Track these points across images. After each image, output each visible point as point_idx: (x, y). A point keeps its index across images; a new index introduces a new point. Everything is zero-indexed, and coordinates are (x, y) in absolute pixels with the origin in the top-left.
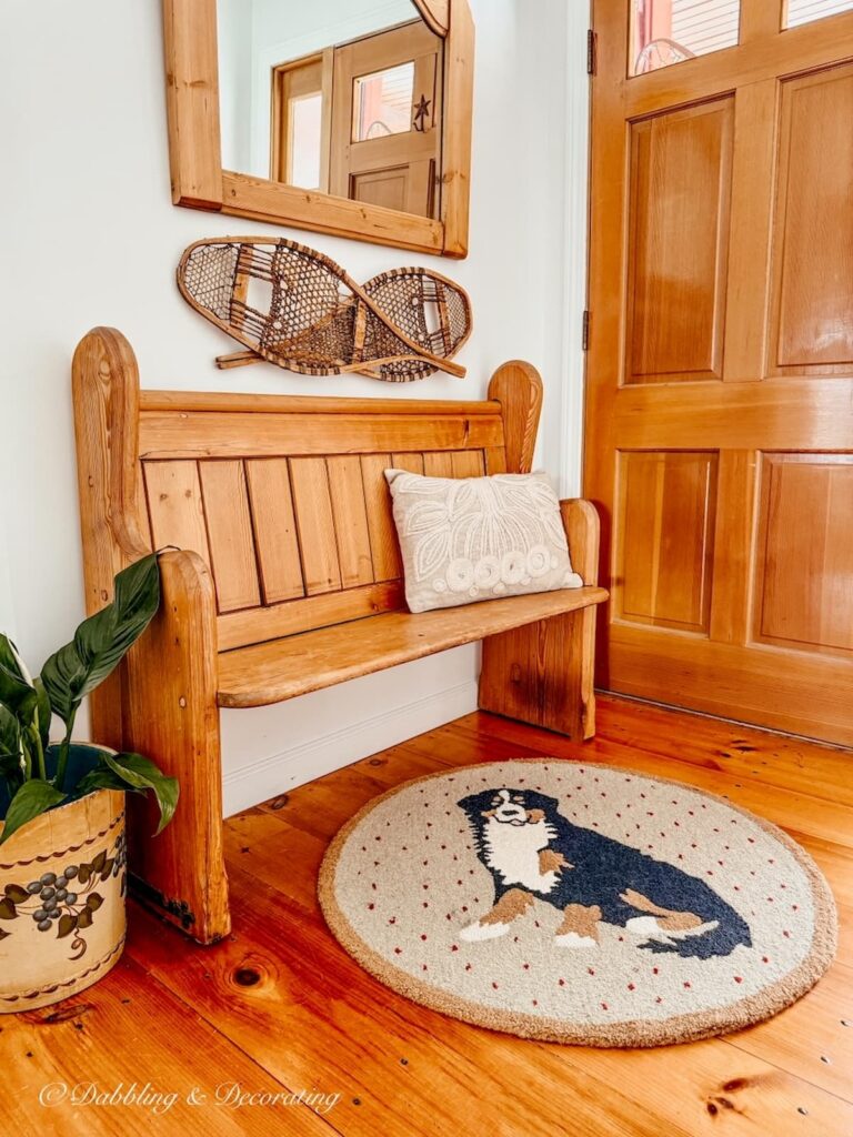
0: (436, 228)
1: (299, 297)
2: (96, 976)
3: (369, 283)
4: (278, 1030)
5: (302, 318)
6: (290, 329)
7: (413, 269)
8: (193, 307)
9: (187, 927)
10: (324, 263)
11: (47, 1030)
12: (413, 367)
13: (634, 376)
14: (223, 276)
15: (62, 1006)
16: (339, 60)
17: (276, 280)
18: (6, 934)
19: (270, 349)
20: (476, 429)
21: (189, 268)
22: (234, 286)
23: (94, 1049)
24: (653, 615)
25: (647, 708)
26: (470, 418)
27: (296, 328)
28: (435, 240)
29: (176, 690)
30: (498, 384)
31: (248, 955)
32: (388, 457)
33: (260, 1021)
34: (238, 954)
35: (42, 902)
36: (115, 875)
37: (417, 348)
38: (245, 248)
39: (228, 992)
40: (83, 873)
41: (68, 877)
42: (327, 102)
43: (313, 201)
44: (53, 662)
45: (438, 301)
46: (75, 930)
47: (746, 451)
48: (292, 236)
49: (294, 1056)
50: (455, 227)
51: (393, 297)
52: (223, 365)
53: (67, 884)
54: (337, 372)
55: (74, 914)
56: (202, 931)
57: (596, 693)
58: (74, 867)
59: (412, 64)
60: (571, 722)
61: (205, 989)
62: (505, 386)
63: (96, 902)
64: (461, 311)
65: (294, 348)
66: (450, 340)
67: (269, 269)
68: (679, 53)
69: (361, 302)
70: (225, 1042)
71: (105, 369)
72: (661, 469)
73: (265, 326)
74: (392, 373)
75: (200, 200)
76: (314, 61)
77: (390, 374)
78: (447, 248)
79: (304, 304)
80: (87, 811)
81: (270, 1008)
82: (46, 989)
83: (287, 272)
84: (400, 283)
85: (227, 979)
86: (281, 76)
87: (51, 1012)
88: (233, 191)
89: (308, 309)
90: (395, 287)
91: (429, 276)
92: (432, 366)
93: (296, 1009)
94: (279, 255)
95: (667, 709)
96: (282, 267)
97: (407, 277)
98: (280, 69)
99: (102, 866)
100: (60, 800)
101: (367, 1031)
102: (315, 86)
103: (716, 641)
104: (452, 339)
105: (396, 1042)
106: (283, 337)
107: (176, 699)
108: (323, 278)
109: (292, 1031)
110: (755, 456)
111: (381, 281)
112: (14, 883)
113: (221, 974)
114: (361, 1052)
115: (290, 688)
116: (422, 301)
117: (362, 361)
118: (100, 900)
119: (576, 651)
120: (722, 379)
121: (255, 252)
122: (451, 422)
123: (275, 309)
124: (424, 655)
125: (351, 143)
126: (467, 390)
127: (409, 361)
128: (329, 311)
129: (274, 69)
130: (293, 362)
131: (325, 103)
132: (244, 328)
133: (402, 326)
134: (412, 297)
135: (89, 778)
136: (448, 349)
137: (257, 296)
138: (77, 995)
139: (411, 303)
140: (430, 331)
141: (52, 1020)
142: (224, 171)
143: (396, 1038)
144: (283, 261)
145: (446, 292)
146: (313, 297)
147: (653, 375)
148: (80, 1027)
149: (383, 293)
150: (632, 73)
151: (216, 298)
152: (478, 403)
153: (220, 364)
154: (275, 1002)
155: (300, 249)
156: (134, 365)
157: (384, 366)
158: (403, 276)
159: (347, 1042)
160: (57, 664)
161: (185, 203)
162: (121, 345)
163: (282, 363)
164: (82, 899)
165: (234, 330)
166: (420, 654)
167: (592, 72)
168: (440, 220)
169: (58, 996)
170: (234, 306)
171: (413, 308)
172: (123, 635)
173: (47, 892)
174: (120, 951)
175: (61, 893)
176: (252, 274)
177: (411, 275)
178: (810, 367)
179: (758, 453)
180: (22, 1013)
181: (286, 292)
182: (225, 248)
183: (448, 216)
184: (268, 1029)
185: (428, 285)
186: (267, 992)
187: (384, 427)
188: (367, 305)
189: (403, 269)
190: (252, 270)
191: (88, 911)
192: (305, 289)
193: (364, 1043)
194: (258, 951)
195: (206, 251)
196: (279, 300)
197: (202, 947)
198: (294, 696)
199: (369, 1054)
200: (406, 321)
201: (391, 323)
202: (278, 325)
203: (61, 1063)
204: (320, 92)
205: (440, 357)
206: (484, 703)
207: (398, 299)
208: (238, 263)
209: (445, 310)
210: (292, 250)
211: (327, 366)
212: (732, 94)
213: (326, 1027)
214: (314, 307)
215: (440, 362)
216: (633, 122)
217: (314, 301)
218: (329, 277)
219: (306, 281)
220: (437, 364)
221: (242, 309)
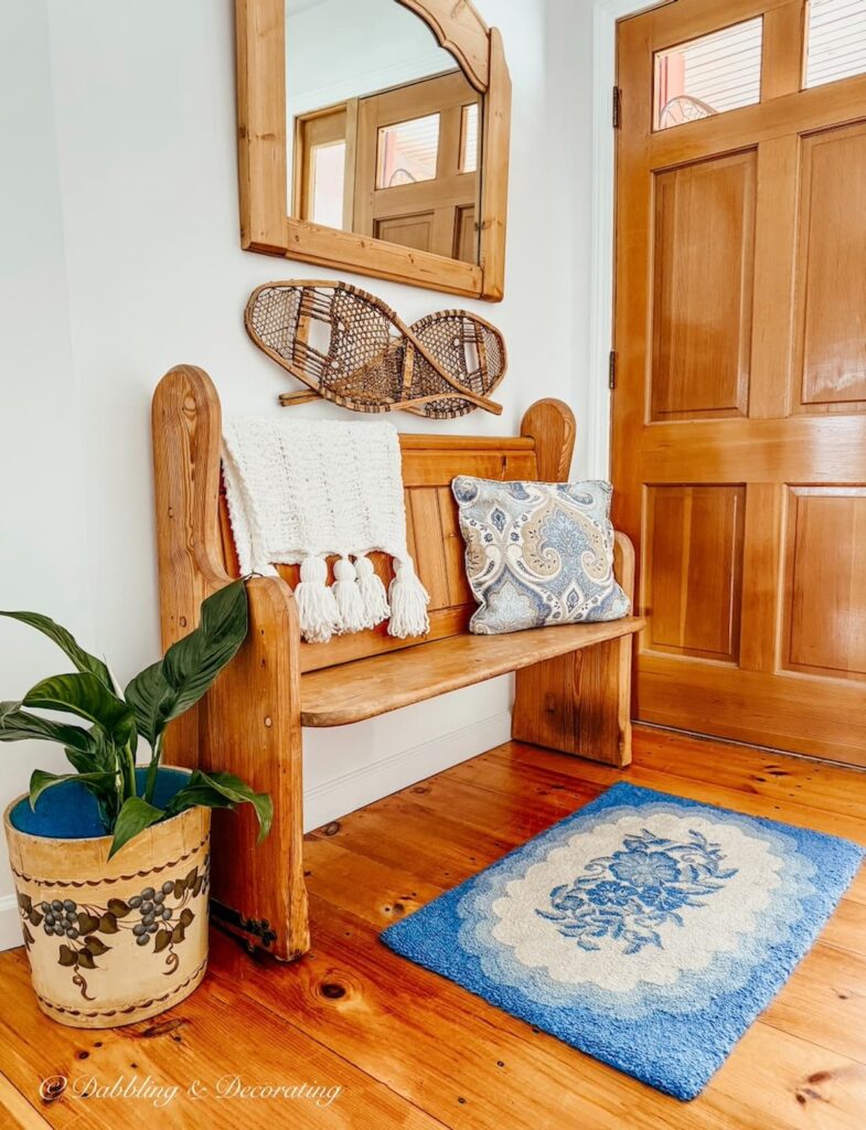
0: (476, 273)
1: (355, 338)
2: (186, 992)
3: (416, 325)
4: (373, 1038)
5: (357, 358)
6: (346, 368)
7: (455, 311)
8: (260, 347)
9: (267, 945)
10: (377, 306)
11: (146, 1042)
12: (455, 404)
13: (660, 413)
14: (286, 317)
15: (156, 1020)
16: (363, 110)
17: (335, 320)
18: (107, 949)
19: (328, 388)
20: (513, 464)
21: (256, 309)
22: (297, 327)
23: (196, 1059)
24: (682, 645)
25: (676, 737)
26: (507, 453)
27: (351, 367)
28: (475, 283)
29: (262, 711)
30: (531, 421)
31: (330, 971)
32: (434, 490)
33: (352, 1030)
34: (320, 969)
35: (142, 916)
36: (203, 893)
37: (459, 387)
38: (307, 291)
39: (317, 1005)
40: (178, 888)
41: (165, 892)
42: (351, 150)
43: (367, 247)
44: (133, 687)
45: (477, 342)
46: (170, 945)
47: (773, 485)
48: (349, 280)
49: (393, 1061)
50: (493, 271)
51: (437, 338)
52: (286, 402)
53: (163, 899)
54: (388, 409)
55: (169, 929)
56: (284, 947)
57: (632, 724)
58: (171, 883)
59: (438, 115)
60: (608, 750)
61: (295, 1002)
62: (538, 423)
63: (187, 918)
64: (497, 351)
65: (349, 386)
66: (489, 378)
67: (328, 310)
68: (701, 110)
69: (409, 343)
70: (323, 1050)
71: (190, 404)
72: (688, 502)
73: (324, 366)
74: (435, 410)
75: (266, 246)
76: (338, 111)
77: (434, 412)
78: (485, 292)
79: (359, 344)
80: (183, 827)
81: (362, 1018)
82: (142, 1003)
83: (344, 314)
84: (443, 325)
85: (313, 993)
86: (303, 124)
87: (148, 1026)
88: (297, 237)
89: (363, 349)
90: (439, 328)
91: (470, 319)
92: (472, 404)
93: (386, 1018)
94: (337, 298)
95: (697, 738)
96: (339, 309)
97: (449, 319)
98: (303, 118)
99: (192, 882)
100: (160, 816)
101: (458, 1037)
102: (339, 134)
103: (745, 669)
104: (490, 378)
105: (490, 1046)
106: (340, 376)
107: (261, 720)
108: (376, 321)
109: (387, 1039)
110: (781, 489)
111: (427, 323)
112: (118, 897)
113: (307, 988)
114: (457, 1056)
115: (369, 708)
116: (463, 342)
117: (409, 399)
118: (192, 916)
119: (613, 679)
120: (748, 416)
121: (316, 295)
122: (490, 458)
123: (333, 349)
124: (485, 679)
125: (376, 190)
126: (501, 427)
127: (451, 399)
128: (380, 351)
129: (296, 118)
130: (348, 399)
131: (349, 151)
132: (305, 367)
133: (445, 366)
134: (454, 339)
135: (179, 798)
136: (486, 388)
137: (318, 337)
138: (170, 1010)
139: (453, 344)
140: (469, 371)
141: (148, 1034)
142: (289, 218)
143: (488, 1042)
144: (341, 303)
145: (484, 333)
146: (367, 338)
147: (680, 412)
148: (178, 1039)
149: (428, 335)
150: (656, 127)
151: (280, 339)
152: (507, 439)
153: (283, 401)
154: (365, 1013)
155: (356, 292)
156: (217, 401)
157: (429, 403)
158: (446, 318)
159: (441, 1048)
160: (137, 689)
161: (254, 248)
162: (205, 382)
163: (339, 401)
164: (177, 915)
165: (296, 369)
166: (481, 677)
167: (617, 125)
168: (479, 265)
169: (153, 1011)
170: (297, 346)
171: (455, 348)
172: (214, 658)
173: (146, 907)
174: (205, 968)
175: (158, 908)
177: (453, 317)
178: (834, 405)
179: (785, 486)
180: (119, 1028)
181: (344, 333)
182: (289, 291)
183: (486, 260)
184: (363, 1037)
185: (469, 327)
186: (355, 1004)
187: (430, 462)
188: (415, 346)
189: (447, 312)
190: (313, 312)
191: (182, 926)
192: (360, 330)
193: (459, 1048)
194: (339, 966)
195: (272, 294)
196: (337, 341)
197: (284, 964)
198: (372, 716)
199: (465, 1058)
200: (448, 361)
201: (435, 362)
202: (335, 365)
203: (167, 1073)
204: (343, 141)
205: (479, 395)
206: (518, 733)
207: (441, 340)
208: (301, 305)
209: (484, 350)
210: (349, 293)
211: (378, 403)
212: (755, 148)
213: (419, 1035)
214: (367, 348)
215: (480, 400)
216: (657, 173)
217: (368, 341)
218: (381, 319)
219: (361, 323)
220: (477, 402)
221: (304, 349)
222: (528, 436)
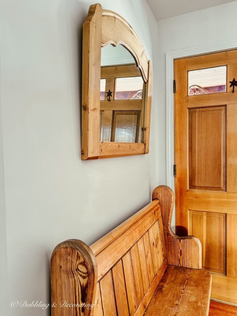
20: (156, 213)
24: (204, 266)
30: (157, 193)
43: (120, 146)
50: (147, 145)
72: (205, 217)
88: (102, 150)
103: (229, 277)
120: (226, 191)
150: (189, 95)
167: (175, 92)
168: (143, 143)
183: (146, 141)
212: (225, 106)
216: (189, 109)
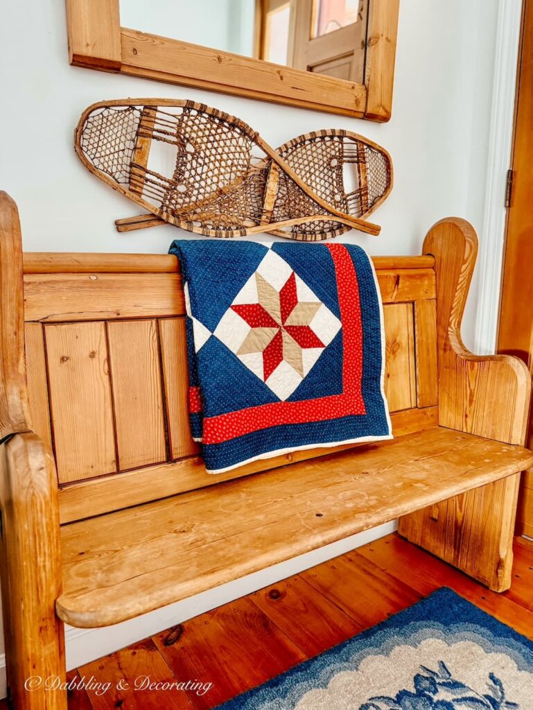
0: (359, 92)
1: (207, 160)
3: (285, 145)
5: (209, 181)
6: (195, 192)
7: (333, 131)
8: (90, 171)
10: (234, 124)
12: (327, 226)
14: (123, 138)
17: (181, 144)
19: (174, 213)
21: (87, 131)
22: (135, 148)
26: (401, 272)
27: (202, 191)
28: (357, 102)
30: (432, 240)
37: (332, 208)
38: (147, 111)
43: (225, 62)
45: (358, 162)
48: (199, 98)
50: (378, 90)
51: (310, 158)
52: (123, 228)
64: (383, 171)
65: (198, 210)
67: (175, 131)
69: (274, 165)
73: (167, 189)
74: (304, 232)
75: (95, 59)
77: (301, 234)
78: (369, 110)
79: (211, 166)
83: (194, 135)
84: (319, 144)
88: (134, 50)
89: (216, 172)
90: (314, 149)
91: (351, 138)
92: (345, 225)
94: (186, 118)
96: (188, 129)
104: (370, 198)
106: (187, 200)
111: (300, 142)
116: (341, 162)
117: (271, 222)
121: (158, 115)
123: (179, 172)
125: (310, 39)
127: (322, 221)
128: (239, 174)
132: (144, 191)
133: (318, 187)
134: (331, 159)
136: (365, 208)
137: (160, 159)
139: (329, 164)
140: (347, 191)
142: (122, 29)
144: (190, 123)
145: (368, 153)
146: (222, 160)
149: (300, 155)
151: (115, 162)
152: (402, 258)
153: (121, 226)
155: (209, 111)
157: (296, 226)
158: (323, 138)
161: (79, 62)
163: (184, 225)
165: (132, 194)
168: (364, 84)
170: (136, 170)
171: (331, 169)
176: (154, 137)
177: (332, 137)
181: (193, 155)
182: (125, 111)
183: (372, 78)
185: (349, 147)
188: (281, 167)
189: (323, 131)
192: (214, 151)
195: (106, 113)
196: (184, 164)
200: (323, 182)
202: (181, 188)
204: (287, 4)
205: (354, 216)
207: (316, 160)
208: (140, 126)
209: (365, 170)
210: (200, 112)
211: (233, 227)
214: (222, 170)
215: (354, 221)
217: (223, 164)
218: (241, 140)
219: (216, 144)
220: (350, 224)
221: (142, 173)
222: (429, 255)
